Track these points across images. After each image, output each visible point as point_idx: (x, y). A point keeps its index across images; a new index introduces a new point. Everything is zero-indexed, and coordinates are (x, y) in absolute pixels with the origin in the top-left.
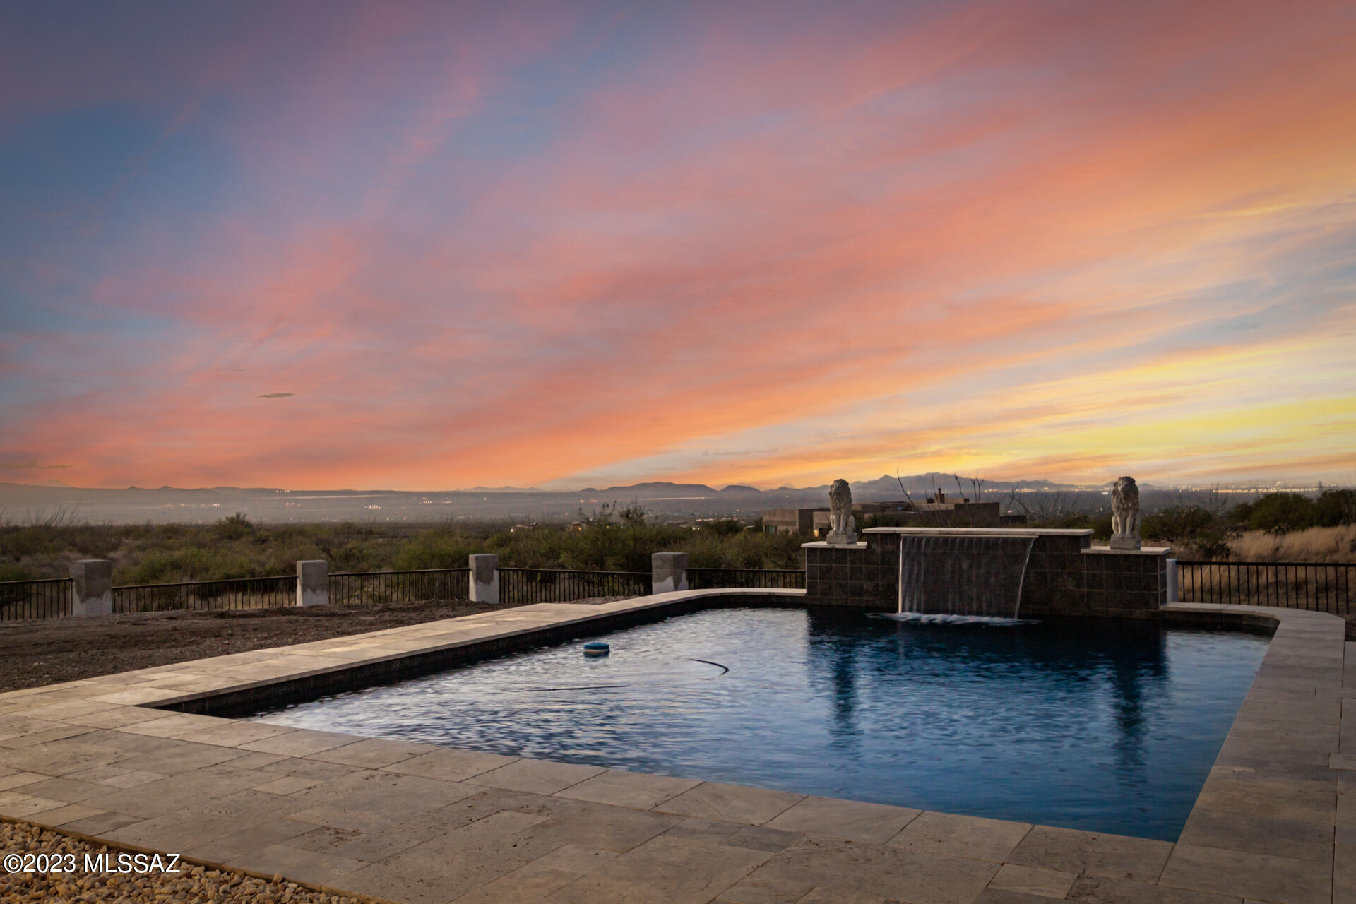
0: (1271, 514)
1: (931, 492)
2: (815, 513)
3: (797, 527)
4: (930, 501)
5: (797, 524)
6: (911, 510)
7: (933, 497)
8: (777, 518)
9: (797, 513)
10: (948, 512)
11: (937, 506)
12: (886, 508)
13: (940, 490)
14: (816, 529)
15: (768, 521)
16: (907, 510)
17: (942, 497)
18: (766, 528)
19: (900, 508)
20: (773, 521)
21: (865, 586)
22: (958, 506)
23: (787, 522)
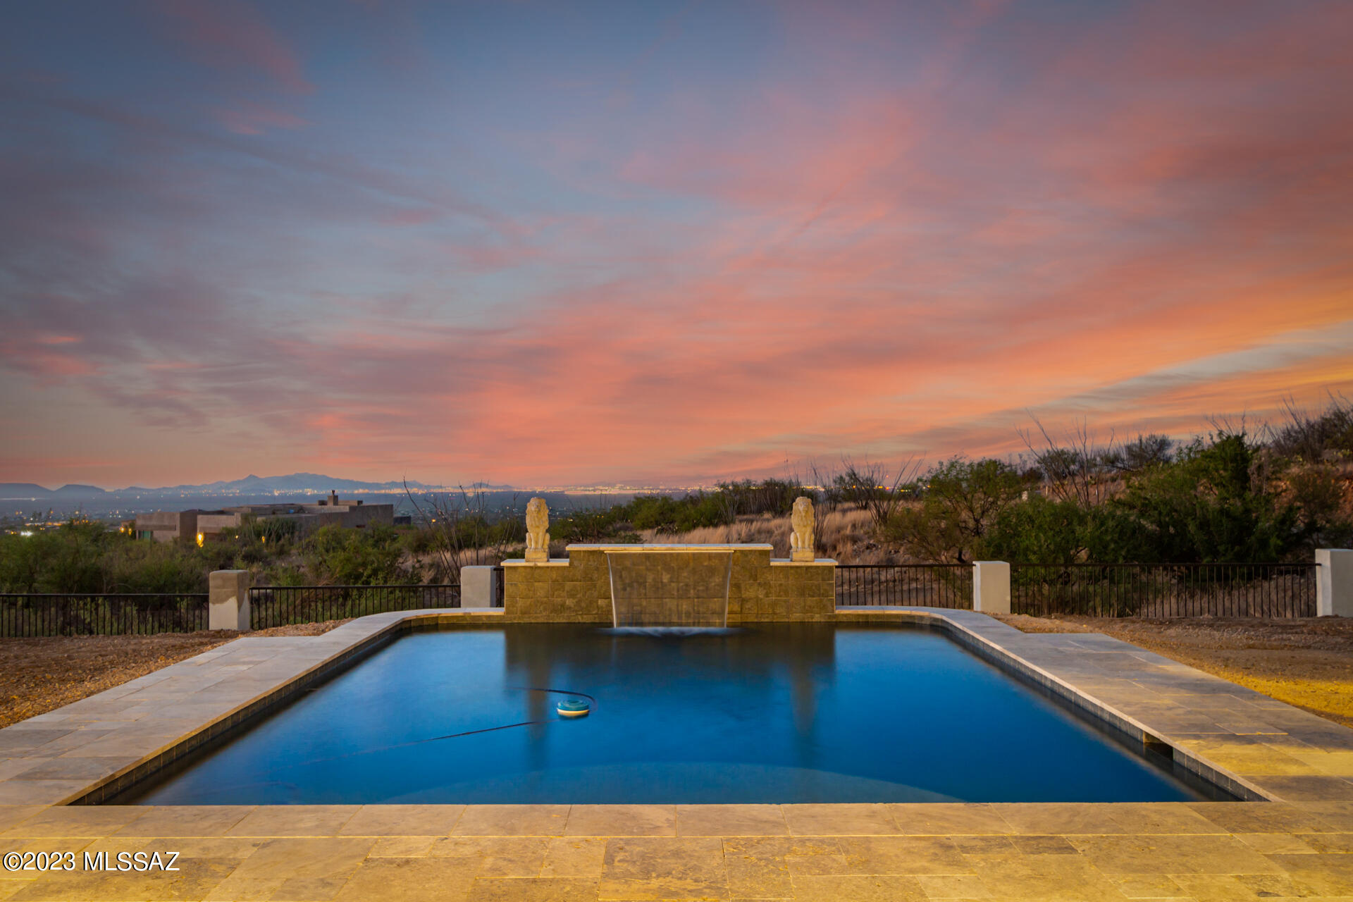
0: (652, 516)
1: (325, 492)
2: (199, 517)
3: (177, 533)
4: (323, 503)
5: (178, 528)
6: (304, 512)
7: (326, 499)
8: (154, 522)
9: (178, 516)
10: (343, 514)
11: (330, 507)
12: (278, 510)
13: (333, 492)
14: (200, 533)
15: (143, 526)
16: (298, 512)
17: (335, 499)
18: (140, 533)
19: (293, 511)
20: (147, 526)
21: (567, 603)
22: (352, 508)
23: (165, 526)
